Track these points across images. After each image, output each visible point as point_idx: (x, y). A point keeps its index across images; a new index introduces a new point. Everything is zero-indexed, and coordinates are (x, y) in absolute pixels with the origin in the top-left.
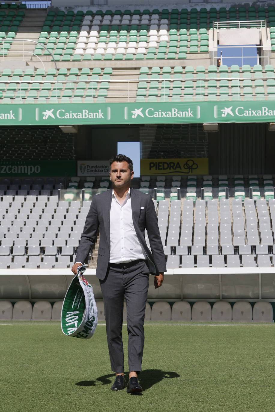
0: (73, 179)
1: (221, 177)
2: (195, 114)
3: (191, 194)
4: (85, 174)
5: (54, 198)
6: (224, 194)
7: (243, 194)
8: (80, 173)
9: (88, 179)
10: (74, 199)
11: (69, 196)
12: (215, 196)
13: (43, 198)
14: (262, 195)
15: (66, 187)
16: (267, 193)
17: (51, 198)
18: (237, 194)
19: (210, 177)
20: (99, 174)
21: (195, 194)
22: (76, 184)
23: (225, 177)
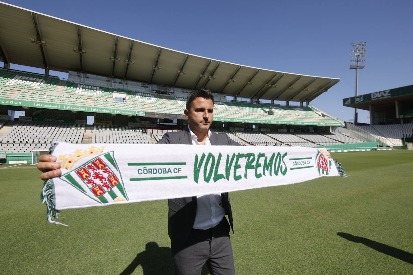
0: (74, 124)
1: (115, 126)
2: (110, 111)
3: (108, 129)
4: (78, 123)
5: (69, 129)
6: (117, 130)
7: (121, 130)
8: (76, 123)
9: (79, 124)
10: (75, 129)
11: (73, 128)
12: (114, 130)
13: (65, 129)
14: (126, 131)
15: (72, 126)
16: (127, 130)
17: (68, 128)
18: (119, 130)
19: (112, 126)
20: (82, 123)
21: (109, 129)
22: (75, 125)
23: (116, 126)
